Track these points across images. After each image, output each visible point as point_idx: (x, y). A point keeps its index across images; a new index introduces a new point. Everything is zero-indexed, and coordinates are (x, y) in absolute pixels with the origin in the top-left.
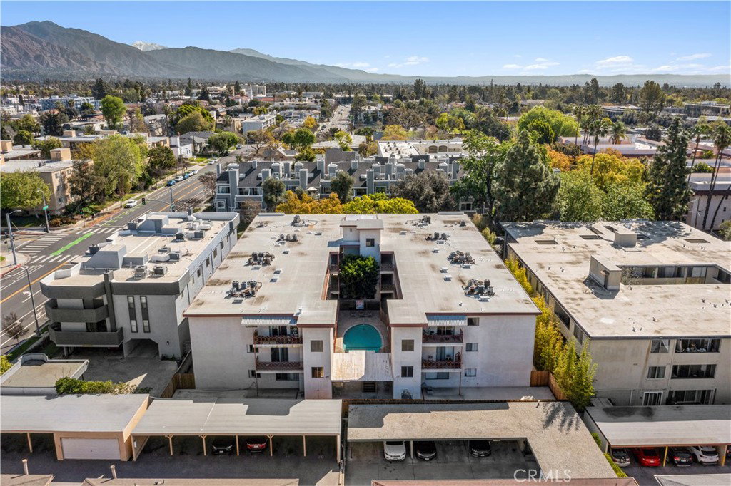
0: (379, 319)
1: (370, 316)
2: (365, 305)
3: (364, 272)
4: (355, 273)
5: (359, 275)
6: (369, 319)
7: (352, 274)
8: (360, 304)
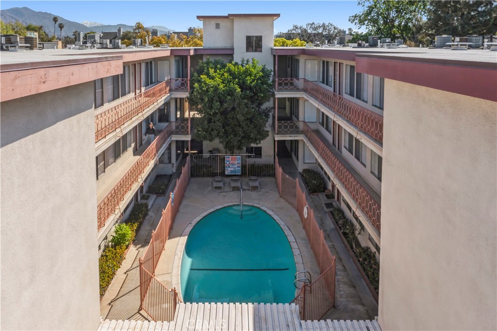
0: (277, 195)
1: (255, 188)
2: (243, 167)
3: (243, 86)
4: (221, 86)
5: (231, 93)
6: (254, 194)
7: (216, 88)
8: (233, 163)
